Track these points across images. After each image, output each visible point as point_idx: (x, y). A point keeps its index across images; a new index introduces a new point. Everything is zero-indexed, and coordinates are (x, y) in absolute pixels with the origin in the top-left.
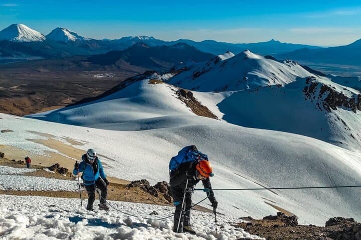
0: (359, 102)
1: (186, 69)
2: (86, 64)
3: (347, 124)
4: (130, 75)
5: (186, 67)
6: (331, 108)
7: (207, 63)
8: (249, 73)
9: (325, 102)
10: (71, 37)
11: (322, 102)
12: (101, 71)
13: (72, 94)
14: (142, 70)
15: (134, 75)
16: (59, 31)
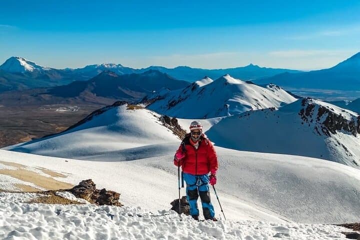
0: (359, 125)
1: (160, 98)
2: (47, 97)
3: (348, 149)
4: (97, 107)
5: (160, 96)
6: (330, 132)
7: (183, 91)
8: (230, 100)
9: (323, 126)
10: (28, 67)
11: (320, 125)
12: (64, 104)
13: (32, 131)
14: (110, 101)
15: (101, 108)
16: (14, 61)
